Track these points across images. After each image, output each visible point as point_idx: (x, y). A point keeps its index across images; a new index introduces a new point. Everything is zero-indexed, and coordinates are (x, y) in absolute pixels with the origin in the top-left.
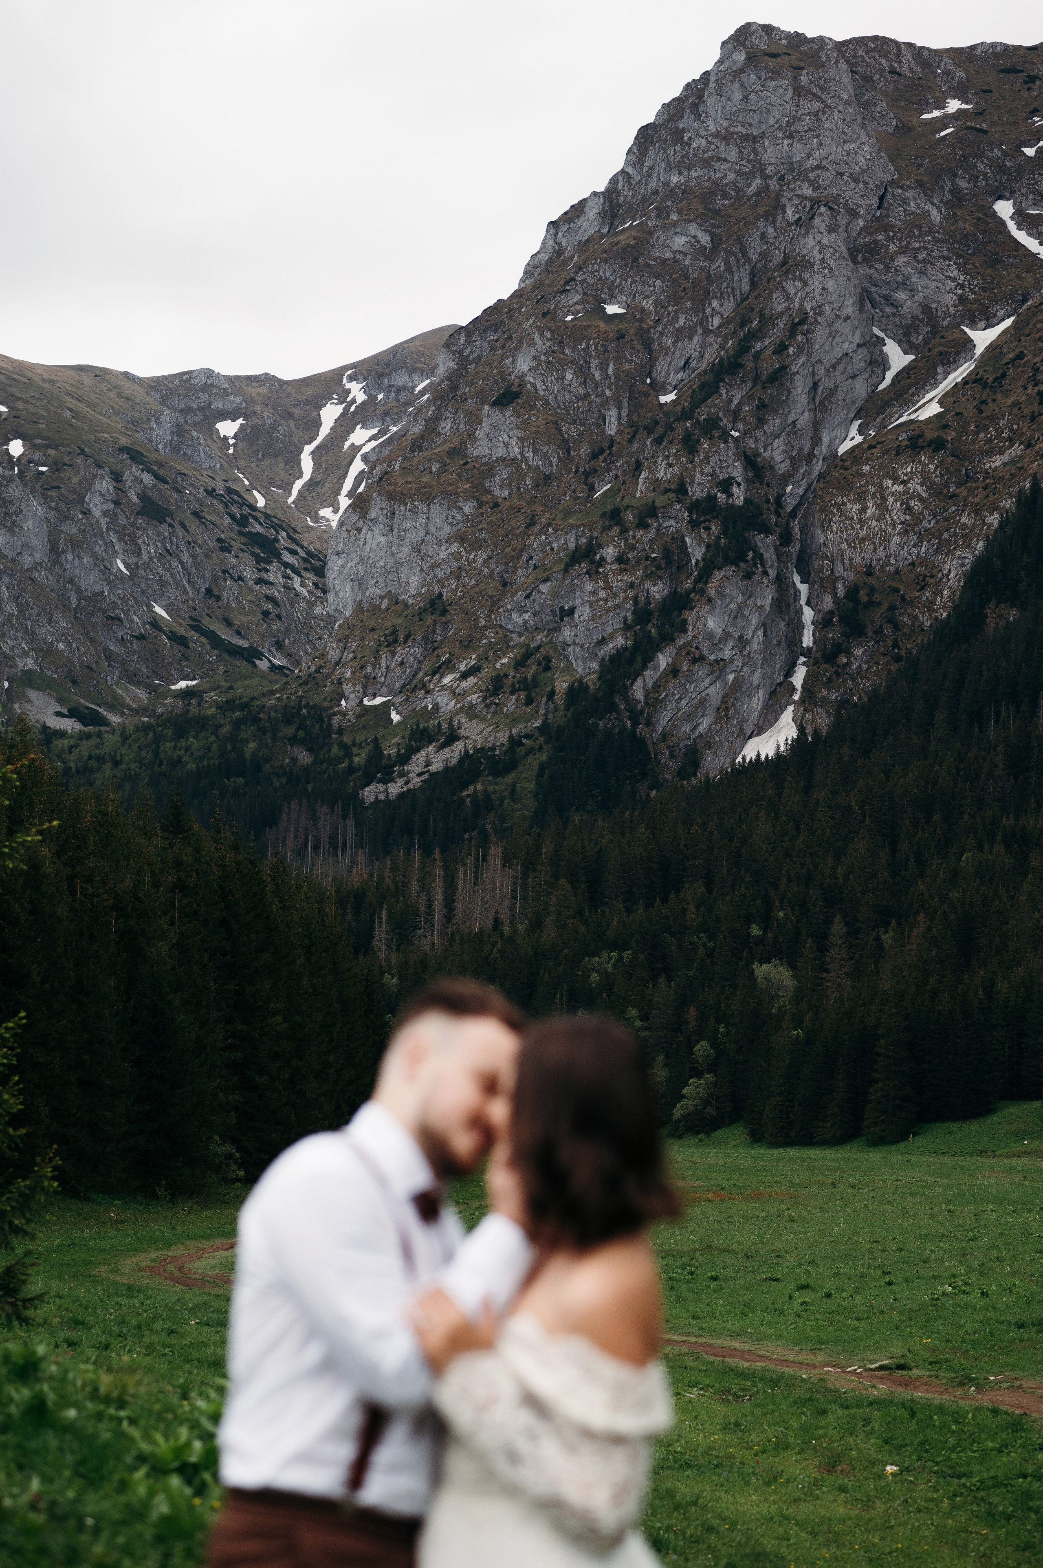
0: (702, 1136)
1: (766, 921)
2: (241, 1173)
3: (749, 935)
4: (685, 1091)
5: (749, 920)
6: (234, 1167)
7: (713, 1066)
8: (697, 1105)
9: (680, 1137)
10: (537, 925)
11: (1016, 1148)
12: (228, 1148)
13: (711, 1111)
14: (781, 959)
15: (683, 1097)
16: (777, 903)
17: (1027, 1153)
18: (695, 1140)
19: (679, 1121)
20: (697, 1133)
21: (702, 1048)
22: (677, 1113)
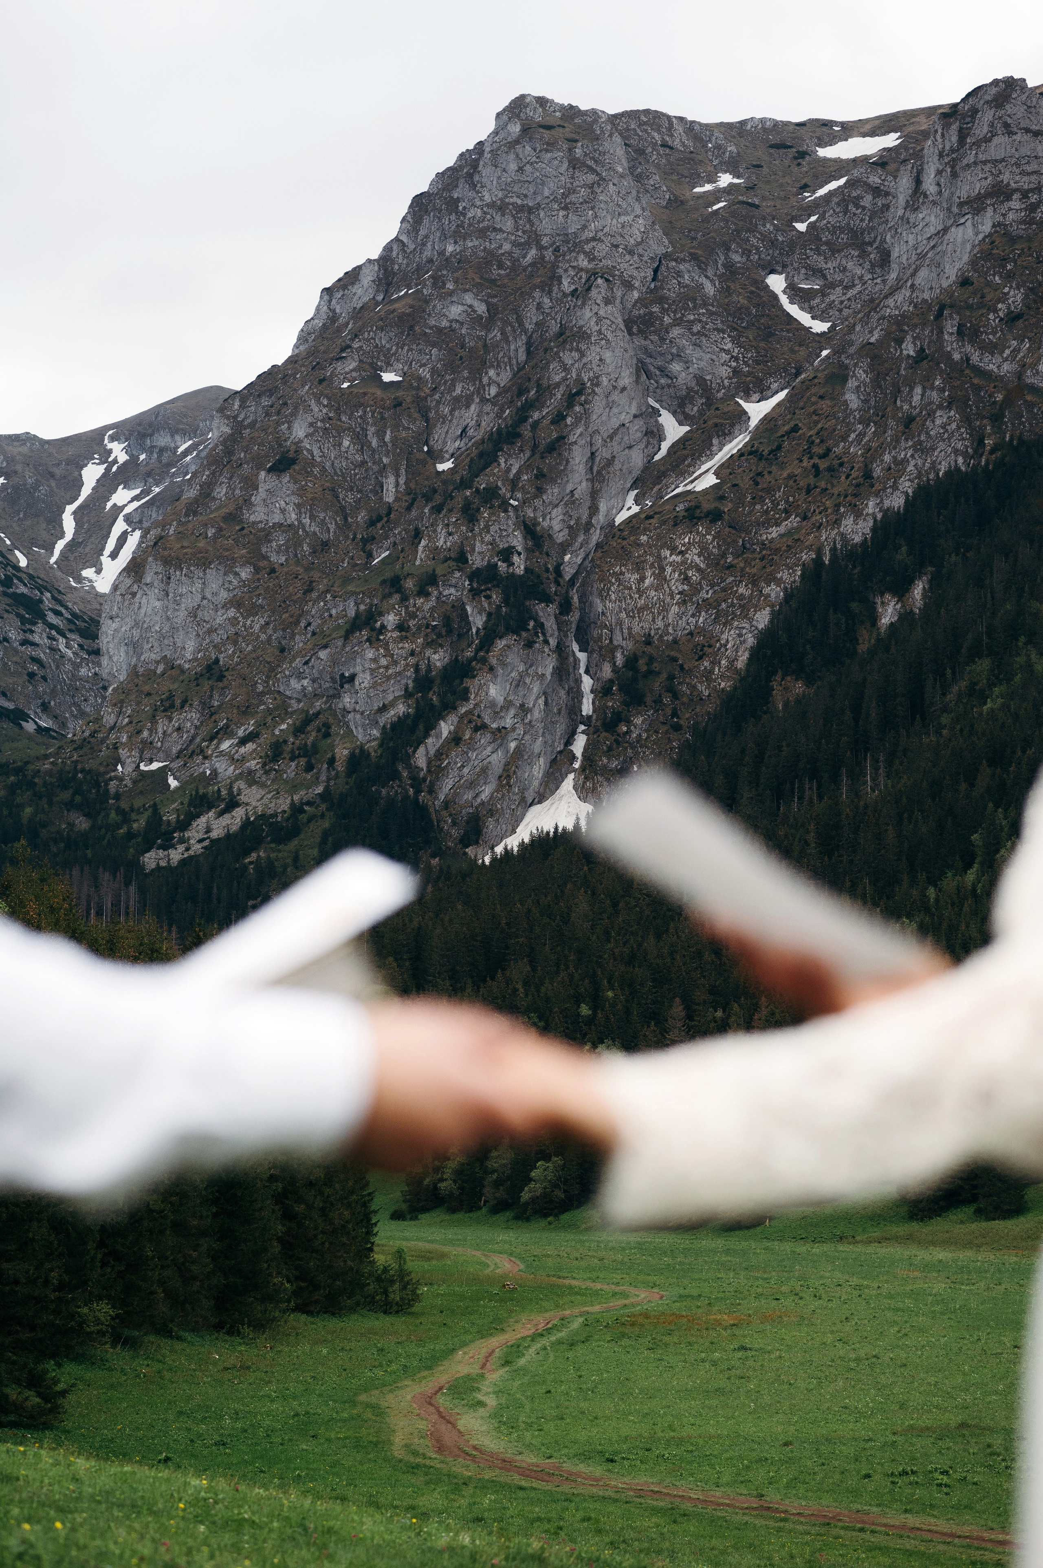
0: (550, 1219)
1: (596, 1001)
3: (579, 1015)
4: (533, 1174)
5: (578, 1000)
7: (560, 1150)
8: (545, 1188)
9: (528, 1220)
13: (559, 1194)
14: (613, 1040)
15: (531, 1180)
16: (605, 982)
18: (543, 1223)
19: (527, 1204)
20: (546, 1216)
22: (525, 1196)
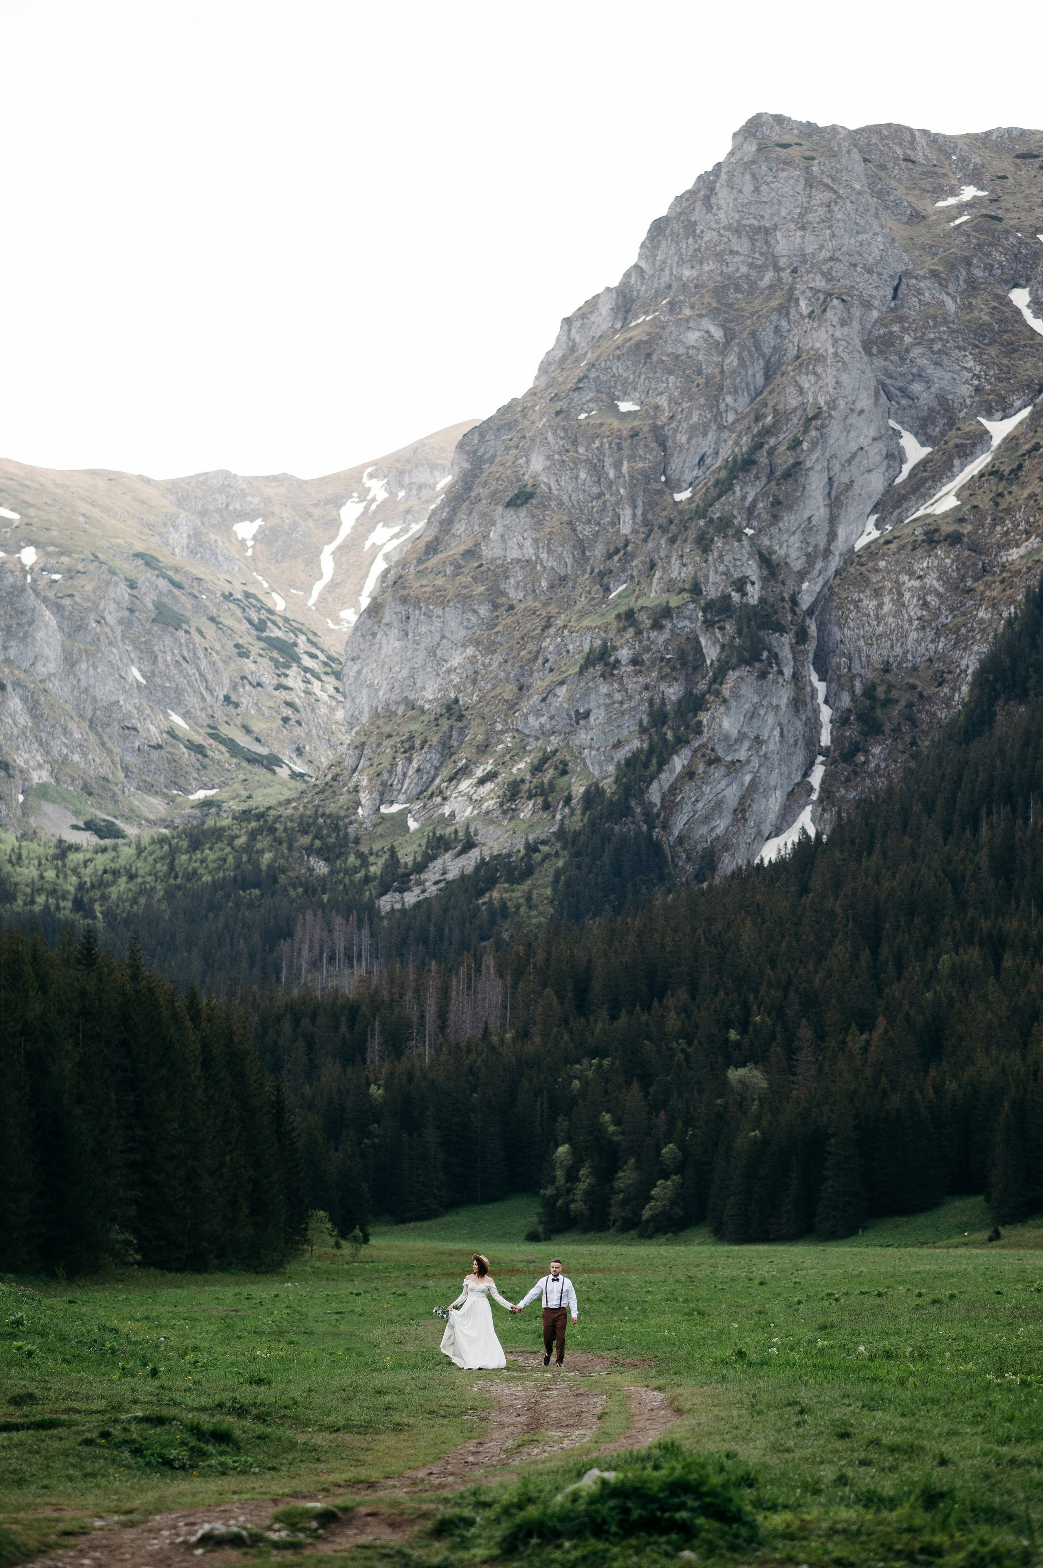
0: (669, 1235)
1: (744, 1025)
2: (138, 1257)
3: (727, 1039)
4: (653, 1193)
5: (727, 1025)
6: (132, 1252)
7: (680, 1169)
8: (665, 1206)
9: (650, 1237)
10: (524, 1035)
11: (954, 1241)
12: (128, 1236)
13: (678, 1211)
14: (756, 1063)
15: (652, 1198)
16: (755, 1007)
17: (966, 1244)
18: (662, 1240)
19: (648, 1221)
20: (665, 1233)
21: (668, 1150)
22: (646, 1214)
